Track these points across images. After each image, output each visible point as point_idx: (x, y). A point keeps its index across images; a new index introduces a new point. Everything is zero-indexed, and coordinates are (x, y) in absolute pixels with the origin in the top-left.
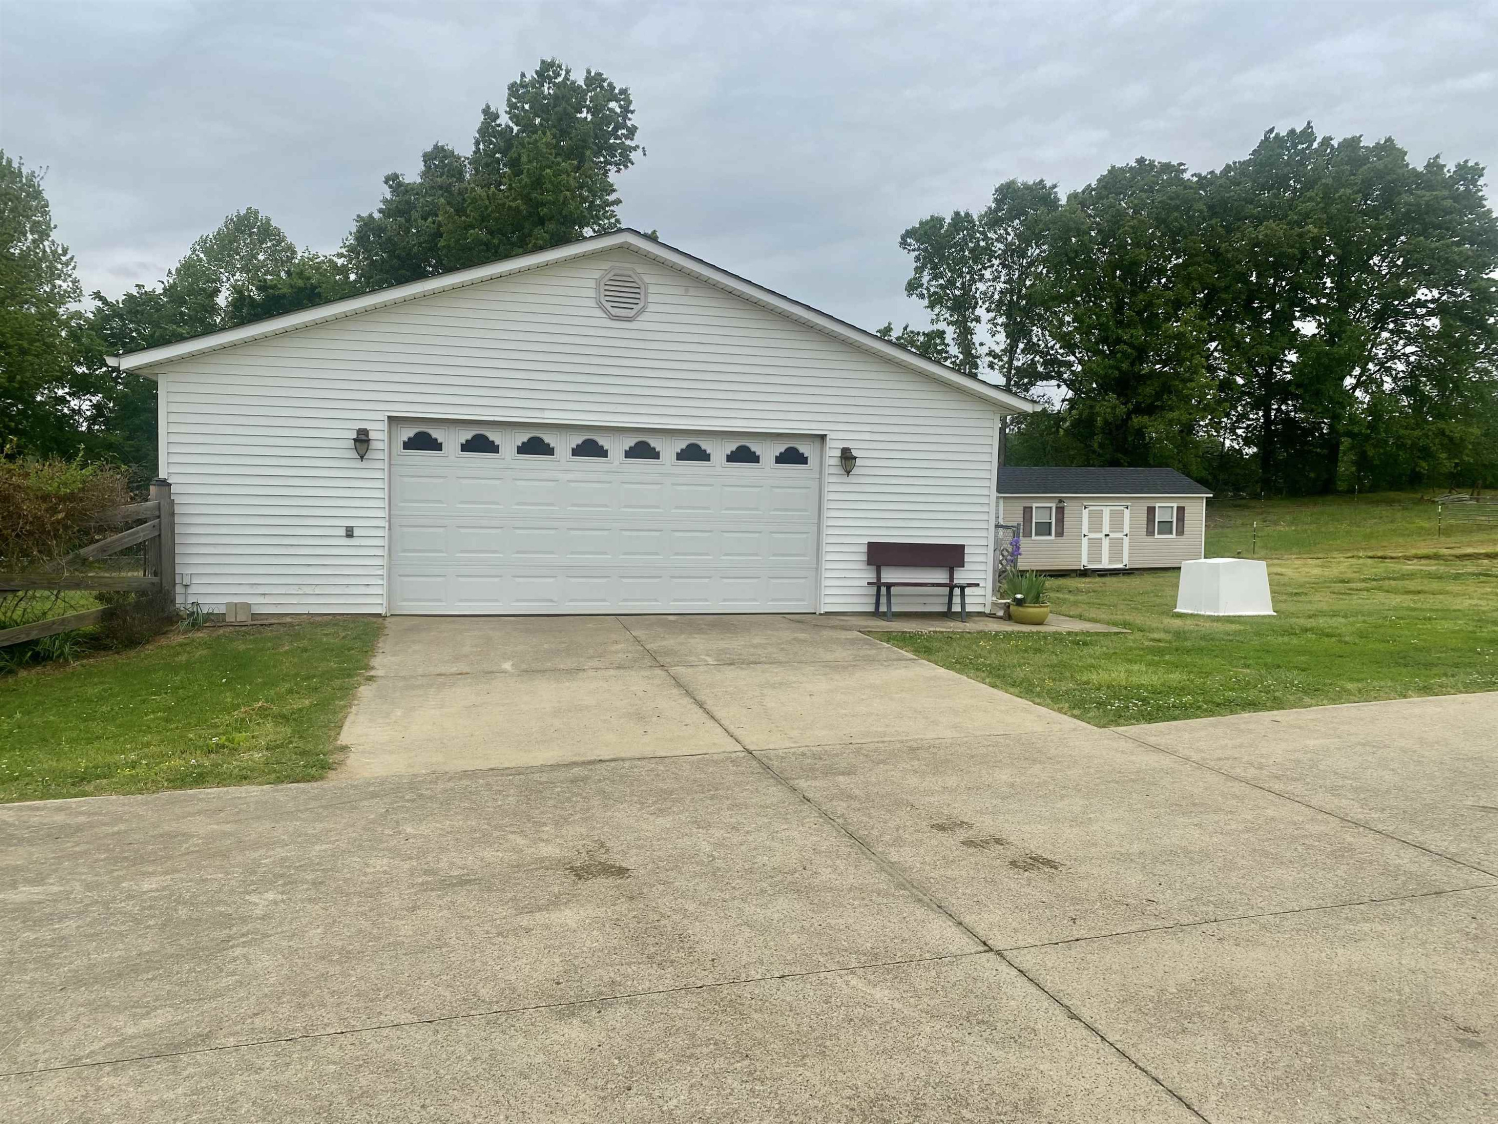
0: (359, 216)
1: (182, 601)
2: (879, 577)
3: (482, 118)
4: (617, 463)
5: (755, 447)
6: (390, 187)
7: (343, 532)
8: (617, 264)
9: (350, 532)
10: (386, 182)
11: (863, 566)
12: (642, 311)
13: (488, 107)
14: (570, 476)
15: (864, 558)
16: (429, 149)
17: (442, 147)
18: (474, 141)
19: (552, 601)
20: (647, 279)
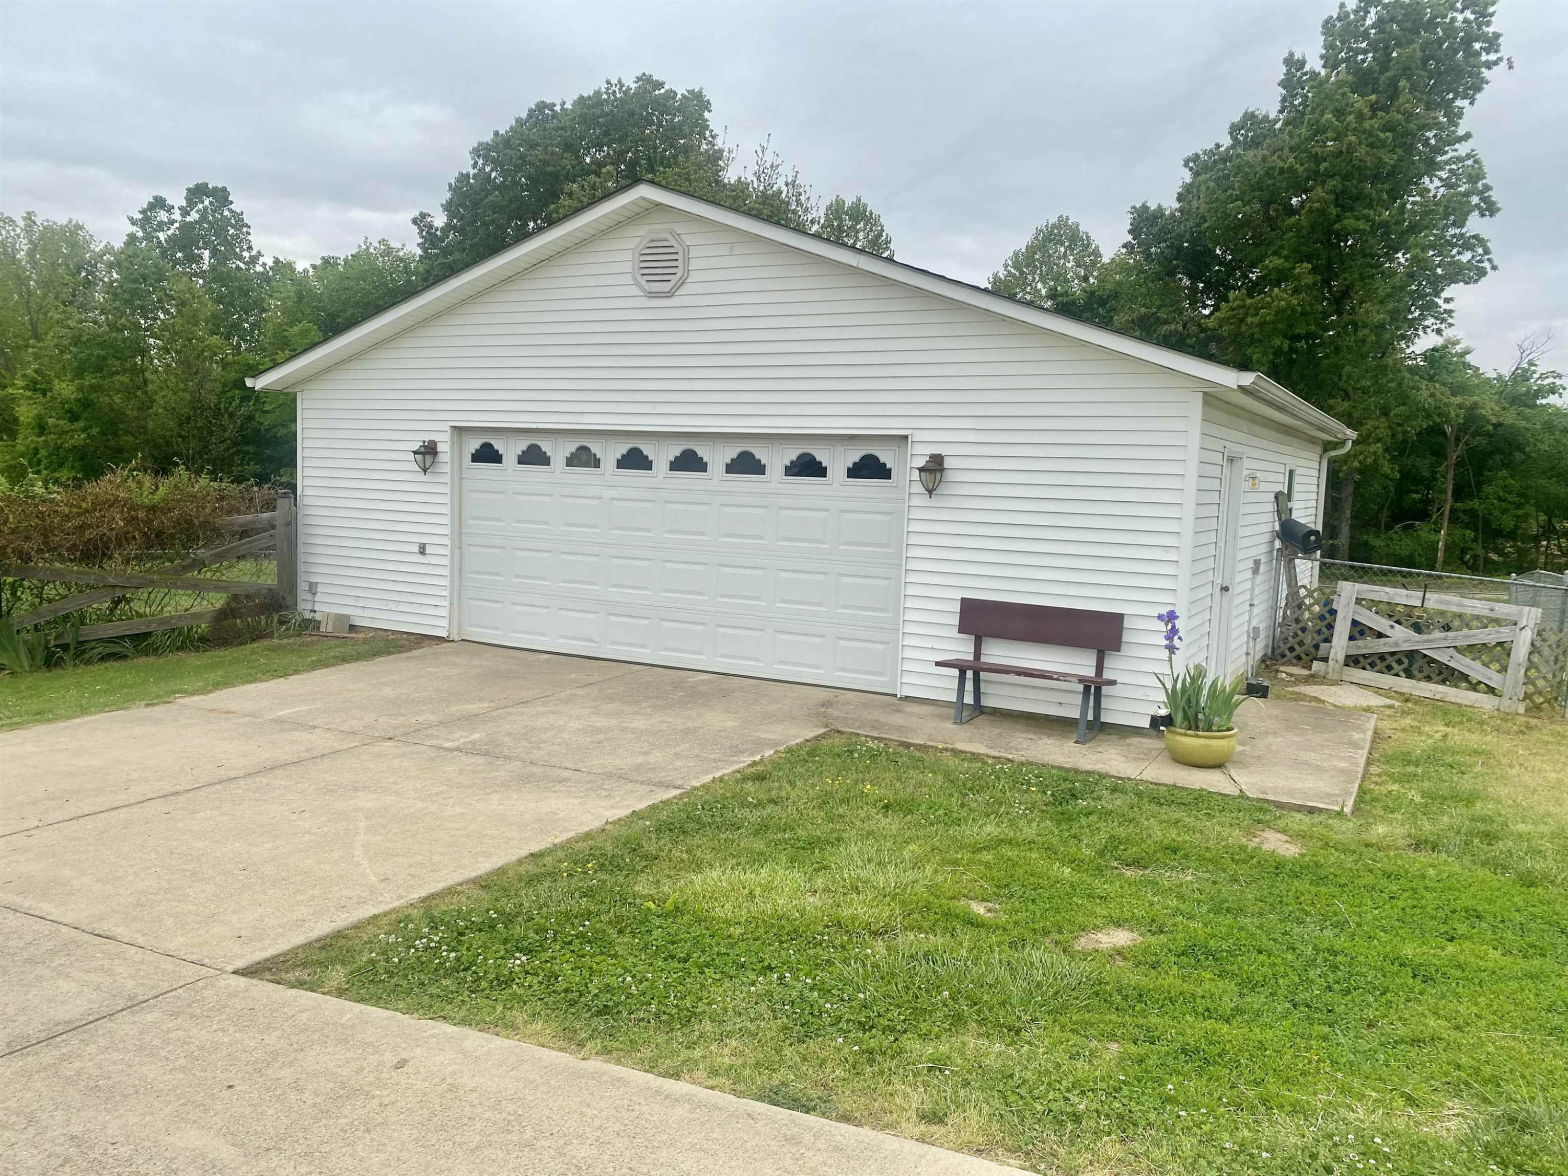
0: (1134, 207)
1: (304, 606)
2: (977, 654)
3: (1284, 69)
4: (660, 477)
5: (822, 456)
6: (1191, 169)
7: (416, 549)
8: (654, 227)
9: (422, 551)
10: (1186, 165)
11: (954, 632)
12: (682, 283)
13: (1292, 55)
14: (614, 493)
15: (956, 620)
16: (1237, 119)
17: (1253, 113)
18: (1280, 98)
19: (592, 641)
20: (688, 240)
